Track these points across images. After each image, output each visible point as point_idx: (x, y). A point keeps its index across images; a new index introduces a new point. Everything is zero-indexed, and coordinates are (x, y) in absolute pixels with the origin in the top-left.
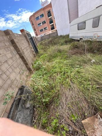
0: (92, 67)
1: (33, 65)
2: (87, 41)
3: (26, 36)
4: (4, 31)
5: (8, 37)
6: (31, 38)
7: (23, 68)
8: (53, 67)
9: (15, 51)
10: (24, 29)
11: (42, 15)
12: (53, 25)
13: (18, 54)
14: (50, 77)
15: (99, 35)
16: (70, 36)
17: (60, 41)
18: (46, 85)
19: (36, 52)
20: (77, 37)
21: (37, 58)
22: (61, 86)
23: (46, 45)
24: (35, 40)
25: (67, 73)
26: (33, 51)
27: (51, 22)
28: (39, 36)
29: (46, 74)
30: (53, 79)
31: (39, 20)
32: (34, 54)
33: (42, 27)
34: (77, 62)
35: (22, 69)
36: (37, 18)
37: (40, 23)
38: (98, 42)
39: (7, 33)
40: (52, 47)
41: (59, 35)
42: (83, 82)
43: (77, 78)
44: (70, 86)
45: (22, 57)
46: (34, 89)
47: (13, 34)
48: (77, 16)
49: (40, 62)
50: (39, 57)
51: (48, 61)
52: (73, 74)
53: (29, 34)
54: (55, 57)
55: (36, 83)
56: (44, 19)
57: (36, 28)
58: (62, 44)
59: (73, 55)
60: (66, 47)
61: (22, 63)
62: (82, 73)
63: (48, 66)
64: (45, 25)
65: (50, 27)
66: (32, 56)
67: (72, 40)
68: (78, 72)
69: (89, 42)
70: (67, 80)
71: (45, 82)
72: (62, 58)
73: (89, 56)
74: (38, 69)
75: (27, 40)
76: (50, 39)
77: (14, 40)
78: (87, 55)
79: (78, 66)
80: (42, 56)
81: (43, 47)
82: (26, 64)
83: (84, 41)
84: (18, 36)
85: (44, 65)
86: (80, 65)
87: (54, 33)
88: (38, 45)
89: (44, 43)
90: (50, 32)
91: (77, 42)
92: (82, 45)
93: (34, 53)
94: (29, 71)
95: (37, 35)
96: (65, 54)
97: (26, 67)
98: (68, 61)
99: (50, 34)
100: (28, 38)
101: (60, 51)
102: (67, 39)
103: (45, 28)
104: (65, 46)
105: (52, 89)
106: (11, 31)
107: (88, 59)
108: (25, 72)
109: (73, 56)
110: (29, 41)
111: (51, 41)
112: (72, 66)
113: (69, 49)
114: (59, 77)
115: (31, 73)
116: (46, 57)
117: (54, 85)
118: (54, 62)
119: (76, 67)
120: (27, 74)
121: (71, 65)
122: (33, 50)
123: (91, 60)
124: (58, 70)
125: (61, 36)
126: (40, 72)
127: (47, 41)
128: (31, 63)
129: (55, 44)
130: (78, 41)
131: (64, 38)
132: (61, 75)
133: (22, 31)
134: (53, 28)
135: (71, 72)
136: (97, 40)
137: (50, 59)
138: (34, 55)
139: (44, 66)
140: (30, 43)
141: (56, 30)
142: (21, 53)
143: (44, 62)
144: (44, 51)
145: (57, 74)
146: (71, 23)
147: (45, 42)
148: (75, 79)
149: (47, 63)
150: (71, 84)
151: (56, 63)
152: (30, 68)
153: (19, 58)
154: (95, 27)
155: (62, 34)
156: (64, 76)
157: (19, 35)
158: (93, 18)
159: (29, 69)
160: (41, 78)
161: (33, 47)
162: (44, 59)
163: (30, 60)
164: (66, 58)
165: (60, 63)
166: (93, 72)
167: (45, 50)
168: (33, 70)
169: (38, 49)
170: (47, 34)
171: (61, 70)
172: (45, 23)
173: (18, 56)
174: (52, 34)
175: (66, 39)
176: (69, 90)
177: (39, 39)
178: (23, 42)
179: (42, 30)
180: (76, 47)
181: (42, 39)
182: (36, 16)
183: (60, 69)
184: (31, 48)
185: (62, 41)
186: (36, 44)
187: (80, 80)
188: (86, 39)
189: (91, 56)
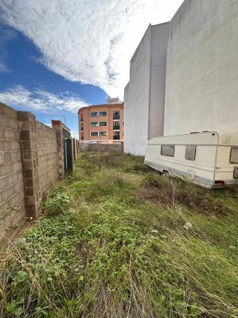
0: (186, 240)
1: (44, 199)
2: (177, 179)
3: (59, 133)
4: (18, 112)
5: (20, 125)
6: (69, 141)
7: (13, 202)
8: (96, 219)
9: (19, 154)
10: (62, 121)
11: (105, 114)
12: (118, 133)
13: (23, 162)
14: (80, 246)
15: (196, 174)
16: (146, 159)
17: (124, 163)
18: (57, 274)
19: (65, 170)
20: (159, 166)
21: (63, 184)
22: (100, 289)
23: (94, 163)
24: (74, 145)
25: (126, 244)
26: (61, 167)
27: (117, 127)
28: (85, 141)
29: (70, 233)
31: (95, 118)
32: (60, 172)
33: (98, 129)
34: (154, 220)
35: (9, 202)
36: (94, 114)
37: (97, 123)
38: (197, 186)
39: (23, 116)
40: (106, 170)
41: (126, 151)
42: (164, 284)
43: (148, 270)
44: (129, 292)
45: (27, 173)
46: (10, 281)
47: (35, 123)
48: (161, 133)
49: (67, 196)
50: (70, 182)
51: (88, 200)
52: (141, 250)
53: (67, 133)
54: (107, 192)
55: (27, 260)
56: (105, 119)
57: (85, 126)
58: (127, 171)
59: (146, 199)
60: (135, 179)
61: (19, 187)
62: (164, 252)
63: (83, 212)
64: (104, 129)
65: (113, 135)
66: (52, 175)
67: (148, 169)
68: (155, 249)
69: (181, 182)
70: (124, 268)
71: (58, 262)
72: (122, 201)
73: (179, 211)
74: (54, 213)
75: (58, 142)
76: (106, 154)
77: (31, 133)
78: (176, 207)
79: (156, 231)
80: (78, 182)
81: (87, 164)
82: (28, 191)
83: (170, 177)
84: (44, 128)
85: (74, 207)
86: (161, 231)
87: (117, 146)
88: (77, 156)
89: (91, 156)
90: (111, 142)
91: (158, 176)
92: (166, 184)
93: (62, 171)
94: (27, 212)
95: (82, 138)
96: (132, 192)
97: (26, 199)
98: (134, 211)
99: (108, 145)
100: (62, 139)
101: (120, 183)
102: (139, 164)
103: (102, 133)
104: (133, 175)
105: (72, 293)
106: (34, 117)
107: (177, 218)
108: (13, 214)
109: (147, 202)
110: (62, 144)
111: (107, 158)
112: (143, 226)
113: (139, 183)
114: (102, 252)
115: (28, 220)
116: (85, 186)
117: (82, 278)
118: (101, 206)
119: (150, 233)
120: (15, 223)
121: (141, 224)
122: (62, 163)
123: (184, 223)
124: (104, 229)
125: (129, 154)
126: (55, 225)
127: (98, 155)
128: (41, 194)
129: (114, 165)
130: (160, 173)
131: (133, 159)
132: (111, 248)
133: (54, 123)
134: (117, 137)
135: (138, 244)
136: (194, 182)
137: (93, 195)
138: (60, 175)
139: (72, 210)
140: (62, 148)
141: (122, 143)
142: (30, 163)
143: (76, 197)
144: (87, 173)
145: (101, 242)
146: (151, 140)
147: (95, 155)
148: (143, 269)
149: (84, 205)
150: (133, 285)
151: (107, 210)
152: (34, 205)
153: (17, 173)
154: (189, 159)
155: (132, 153)
156: (117, 251)
157: (47, 127)
158: (187, 145)
159: (29, 210)
160: (50, 242)
161: (65, 157)
162: (79, 192)
163: (44, 184)
164: (132, 203)
165: (114, 210)
166: (188, 256)
167: (88, 171)
168: (38, 212)
169: (74, 166)
170: (102, 143)
171: (114, 232)
172: (105, 125)
174: (112, 145)
175: (137, 162)
176: (124, 309)
177: (83, 147)
178: (48, 141)
179: (95, 134)
180: (155, 184)
181: (91, 148)
182: (93, 111)
183: (112, 229)
184: (60, 159)
185: (130, 164)
186: (75, 154)
187: (156, 276)
188: (175, 175)
189: (183, 212)
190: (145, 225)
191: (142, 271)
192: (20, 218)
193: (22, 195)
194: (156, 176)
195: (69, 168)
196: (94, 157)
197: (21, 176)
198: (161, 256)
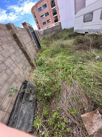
0: (96, 63)
1: (35, 61)
2: (93, 35)
3: (28, 30)
4: (6, 25)
5: (11, 31)
6: (34, 32)
7: (26, 64)
8: (56, 63)
9: (18, 46)
11: (45, 6)
12: (57, 17)
14: (52, 72)
16: (74, 29)
17: (63, 35)
18: (48, 80)
20: (82, 30)
21: (39, 53)
22: (62, 82)
23: (49, 40)
24: (37, 33)
25: (69, 69)
26: (36, 46)
27: (55, 13)
28: (42, 30)
29: (48, 69)
30: (55, 75)
31: (42, 11)
32: (37, 49)
33: (45, 19)
34: (80, 58)
35: (25, 64)
36: (40, 9)
37: (43, 15)
39: (9, 26)
40: (55, 42)
41: (63, 28)
42: (85, 79)
43: (79, 75)
44: (72, 82)
45: (25, 53)
46: (36, 84)
47: (15, 28)
49: (42, 57)
50: (42, 52)
51: (51, 57)
52: (75, 70)
53: (31, 28)
54: (58, 52)
55: (38, 78)
56: (47, 10)
57: (38, 21)
58: (65, 39)
59: (76, 50)
60: (70, 42)
61: (25, 58)
62: (85, 69)
63: (50, 62)
64: (49, 17)
65: (54, 19)
66: (34, 51)
67: (77, 34)
68: (81, 69)
70: (69, 76)
71: (47, 78)
72: (65, 54)
73: (93, 51)
74: (40, 64)
75: (30, 35)
76: (53, 33)
77: (17, 34)
78: (92, 50)
79: (81, 62)
80: (45, 51)
81: (46, 42)
82: (29, 60)
83: (89, 35)
84: (21, 30)
85: (47, 61)
86: (83, 62)
87: (57, 26)
88: (41, 39)
89: (46, 37)
90: (54, 25)
92: (87, 40)
93: (37, 48)
94: (32, 66)
95: (39, 29)
96: (69, 49)
97: (29, 62)
98: (71, 57)
99: (53, 28)
100: (30, 32)
101: (63, 46)
102: (71, 33)
103: (48, 21)
104: (69, 40)
105: (54, 84)
106: (13, 25)
107: (92, 55)
108: (28, 67)
109: (77, 51)
110: (32, 35)
111: (54, 35)
113: (72, 43)
114: (61, 73)
115: (33, 68)
116: (48, 52)
117: (56, 80)
118: (57, 58)
119: (79, 63)
120: (30, 70)
121: (74, 61)
123: (95, 56)
124: (60, 66)
125: (65, 29)
126: (42, 68)
127: (49, 35)
128: (33, 59)
129: (58, 38)
130: (83, 35)
131: (68, 31)
132: (63, 71)
133: (24, 24)
134: (56, 20)
135: (74, 68)
137: (52, 55)
138: (37, 50)
139: (46, 62)
140: (33, 37)
141: (60, 23)
142: (23, 48)
143: (46, 57)
144: (47, 46)
145: (59, 70)
146: (76, 14)
147: (48, 36)
148: (77, 75)
149: (50, 59)
150: (73, 80)
151: (59, 59)
152: (33, 63)
153: (22, 54)
155: (66, 28)
156: (66, 72)
157: (21, 28)
159: (32, 65)
160: (43, 73)
161: (35, 41)
162: (47, 55)
163: (33, 55)
164: (70, 54)
165: (62, 58)
166: (96, 69)
168: (35, 65)
169: (41, 44)
170: (50, 27)
171: (64, 66)
172: (48, 14)
173: (20, 51)
174: (55, 27)
175: (70, 32)
176: (71, 86)
177: (41, 33)
178: (25, 36)
179: (44, 23)
180: (81, 42)
181: (45, 32)
182: (39, 7)
183: (63, 65)
184: (34, 43)
185: (66, 35)
186: (39, 38)
187: (82, 77)
188: (92, 33)
189: (95, 51)
190: (76, 61)
191: (76, 76)
192: (31, 68)
193: (27, 61)
194: (81, 37)
195: (39, 46)
196: (48, 37)
197: (23, 54)
198: (83, 71)
